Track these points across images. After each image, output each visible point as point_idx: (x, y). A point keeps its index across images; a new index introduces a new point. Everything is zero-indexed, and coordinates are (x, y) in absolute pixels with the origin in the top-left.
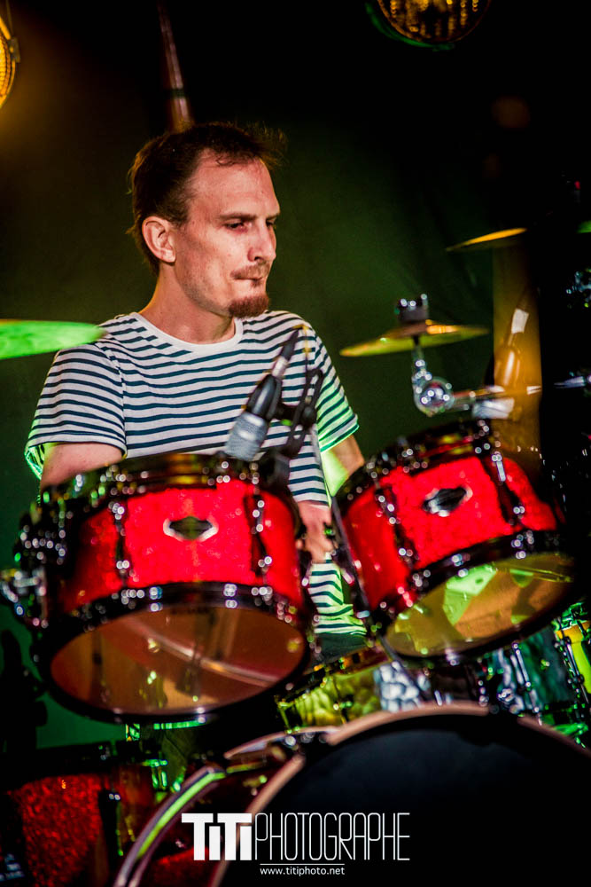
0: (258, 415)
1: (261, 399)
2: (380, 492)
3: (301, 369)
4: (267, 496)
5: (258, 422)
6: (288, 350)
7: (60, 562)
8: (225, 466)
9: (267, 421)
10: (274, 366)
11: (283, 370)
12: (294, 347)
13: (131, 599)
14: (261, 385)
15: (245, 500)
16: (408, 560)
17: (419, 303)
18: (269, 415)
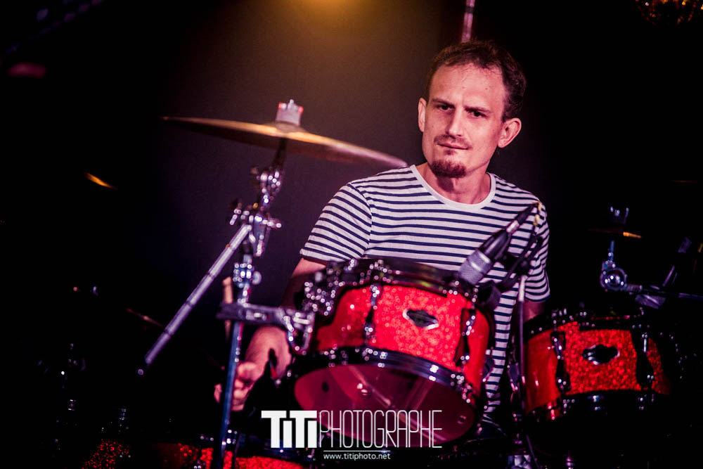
0: (488, 256)
1: (493, 246)
2: (556, 335)
3: (527, 235)
4: (478, 313)
5: (487, 260)
6: (522, 217)
7: (326, 313)
8: (457, 283)
9: (493, 261)
10: (509, 225)
11: (514, 231)
12: (527, 217)
13: (368, 354)
14: (495, 236)
15: (463, 311)
16: (562, 387)
17: (623, 213)
18: (496, 258)
